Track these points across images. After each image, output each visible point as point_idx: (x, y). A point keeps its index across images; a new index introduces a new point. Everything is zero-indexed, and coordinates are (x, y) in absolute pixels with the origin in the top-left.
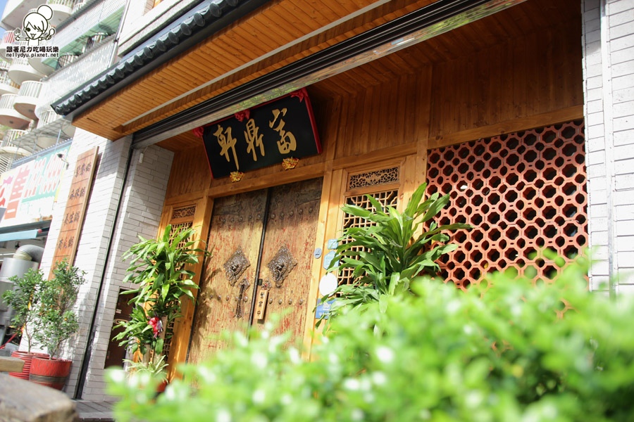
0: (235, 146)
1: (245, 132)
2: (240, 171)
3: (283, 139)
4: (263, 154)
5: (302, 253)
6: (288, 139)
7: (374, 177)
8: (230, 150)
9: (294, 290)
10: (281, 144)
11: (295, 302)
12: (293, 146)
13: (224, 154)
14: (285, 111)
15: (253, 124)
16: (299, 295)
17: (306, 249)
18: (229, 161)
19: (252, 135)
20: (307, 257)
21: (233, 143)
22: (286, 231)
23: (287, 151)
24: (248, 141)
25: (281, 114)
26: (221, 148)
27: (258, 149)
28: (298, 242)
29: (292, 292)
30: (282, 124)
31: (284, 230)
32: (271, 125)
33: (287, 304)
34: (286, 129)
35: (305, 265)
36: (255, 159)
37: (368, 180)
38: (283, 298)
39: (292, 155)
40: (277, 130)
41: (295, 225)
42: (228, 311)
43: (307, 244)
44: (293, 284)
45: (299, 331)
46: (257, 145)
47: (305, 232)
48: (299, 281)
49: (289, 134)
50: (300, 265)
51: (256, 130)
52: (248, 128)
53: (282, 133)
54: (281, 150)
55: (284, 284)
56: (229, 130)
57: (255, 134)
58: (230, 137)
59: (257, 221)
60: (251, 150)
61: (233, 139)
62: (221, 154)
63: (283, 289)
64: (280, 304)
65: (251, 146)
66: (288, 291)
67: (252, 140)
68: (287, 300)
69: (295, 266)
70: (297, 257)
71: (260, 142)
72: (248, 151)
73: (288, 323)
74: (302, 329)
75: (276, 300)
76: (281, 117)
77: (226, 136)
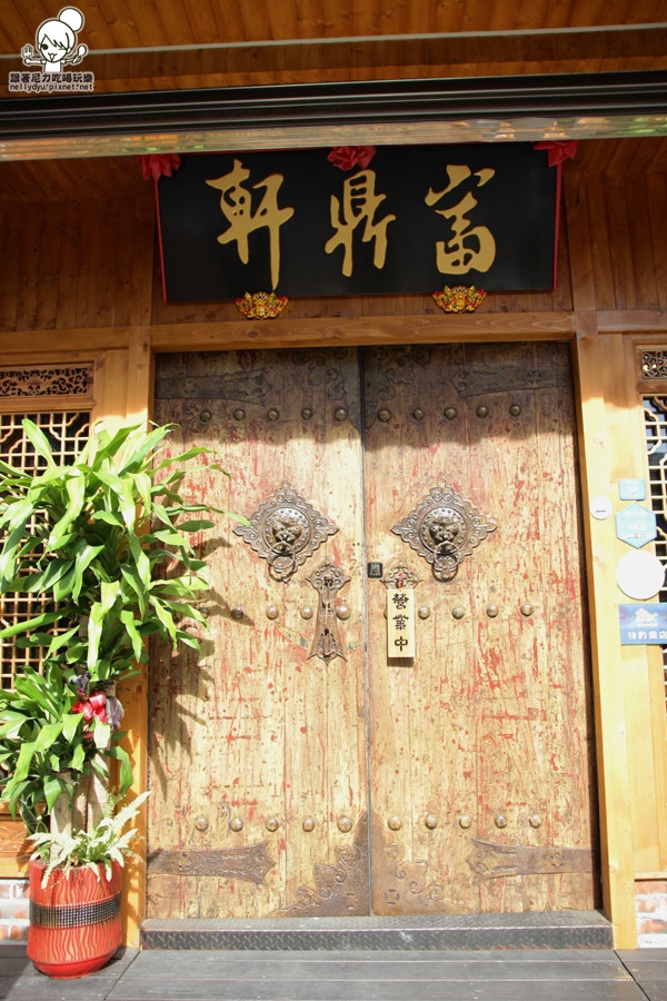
0: (282, 228)
1: (335, 202)
2: (280, 294)
3: (458, 240)
4: (379, 262)
5: (508, 505)
6: (473, 243)
8: (259, 238)
9: (499, 585)
10: (448, 250)
11: (508, 611)
12: (484, 260)
13: (234, 243)
14: (486, 175)
15: (370, 185)
16: (518, 594)
17: (518, 495)
18: (244, 256)
19: (356, 212)
20: (526, 512)
21: (276, 217)
22: (442, 453)
23: (462, 270)
24: (335, 223)
25: (473, 180)
26: (225, 225)
27: (363, 250)
28: (488, 478)
29: (493, 589)
30: (469, 202)
31: (434, 451)
32: (432, 199)
33: (483, 618)
34: (474, 217)
35: (522, 530)
36: (347, 270)
38: (466, 603)
39: (471, 279)
40: (447, 214)
41: (469, 438)
42: (282, 645)
43: (519, 484)
44: (495, 573)
45: (536, 672)
46: (366, 238)
47: (508, 458)
48: (511, 566)
49: (483, 234)
50: (507, 531)
51: (373, 202)
52: (348, 188)
53: (460, 225)
54: (445, 264)
55: (462, 572)
56: (274, 183)
57: (369, 209)
58: (270, 201)
59: (337, 420)
60: (341, 248)
61: (281, 207)
62: (224, 239)
63: (462, 584)
64: (457, 617)
65: (344, 236)
66: (481, 587)
67: (353, 222)
68: (480, 607)
69: (492, 532)
70: (493, 513)
71: (378, 233)
72: (330, 247)
73: (494, 659)
74: (543, 667)
75: (442, 610)
76: (469, 185)
77: (258, 197)
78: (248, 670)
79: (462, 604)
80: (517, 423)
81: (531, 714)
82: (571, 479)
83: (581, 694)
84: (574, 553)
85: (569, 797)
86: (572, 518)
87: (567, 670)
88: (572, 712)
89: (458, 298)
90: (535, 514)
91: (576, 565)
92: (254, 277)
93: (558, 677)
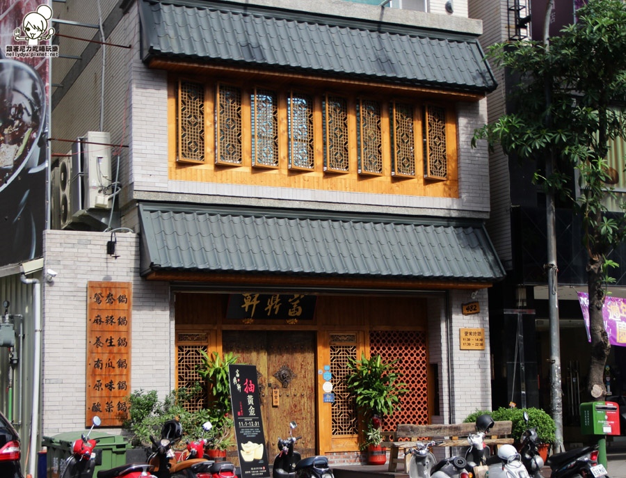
0: (256, 305)
1: (269, 301)
2: (253, 318)
3: (294, 309)
4: (276, 313)
5: (299, 370)
6: (297, 310)
7: (343, 338)
8: (251, 307)
9: (297, 389)
10: (291, 311)
11: (298, 395)
12: (299, 313)
13: (245, 307)
14: (302, 296)
15: (277, 297)
16: (301, 391)
17: (301, 368)
18: (246, 310)
20: (303, 372)
21: (255, 302)
22: (285, 357)
23: (294, 315)
24: (268, 304)
25: (300, 297)
26: (244, 303)
27: (273, 310)
28: (295, 364)
29: (295, 390)
30: (298, 301)
31: (283, 356)
32: (290, 300)
33: (293, 397)
34: (298, 305)
35: (302, 376)
36: (269, 314)
37: (340, 339)
39: (296, 317)
40: (293, 304)
41: (291, 354)
43: (302, 365)
44: (296, 386)
45: (304, 409)
46: (274, 308)
47: (300, 359)
48: (299, 384)
49: (300, 308)
50: (299, 376)
51: (277, 300)
52: (273, 297)
53: (295, 306)
54: (290, 314)
55: (289, 386)
56: (257, 295)
57: (276, 302)
58: (255, 299)
59: (262, 349)
60: (268, 310)
61: (257, 300)
62: (243, 306)
63: (289, 389)
64: (288, 396)
65: (270, 307)
66: (293, 389)
67: (272, 304)
68: (292, 394)
69: (296, 377)
70: (296, 372)
71: (277, 307)
72: (266, 309)
73: (295, 406)
74: (306, 408)
75: (284, 395)
76: (298, 298)
77: (253, 298)
79: (289, 393)
80: (302, 351)
81: (303, 418)
82: (313, 364)
83: (314, 414)
84: (313, 381)
85: (310, 437)
86: (313, 373)
87: (311, 408)
88: (312, 418)
89: (292, 322)
90: (305, 372)
91: (313, 385)
92: (248, 315)
93: (309, 410)
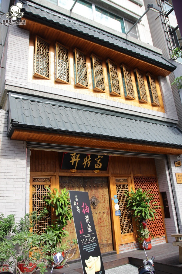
0: (78, 161)
1: (85, 158)
2: (76, 169)
3: (98, 164)
4: (89, 166)
5: (101, 198)
6: (99, 165)
7: (122, 180)
8: (75, 162)
10: (96, 165)
11: (102, 212)
12: (100, 167)
13: (72, 162)
14: (102, 157)
15: (89, 157)
16: (103, 210)
17: (102, 197)
18: (73, 164)
19: (87, 160)
20: (103, 199)
21: (78, 159)
22: (93, 191)
23: (98, 168)
24: (85, 161)
25: (101, 157)
26: (72, 160)
27: (87, 164)
28: (99, 195)
29: (100, 210)
30: (100, 160)
31: (92, 191)
32: (96, 159)
33: (99, 213)
34: (100, 162)
35: (103, 202)
36: (85, 167)
37: (120, 181)
38: (97, 212)
39: (98, 169)
40: (97, 161)
41: (97, 189)
43: (102, 196)
44: (100, 207)
45: (105, 220)
46: (88, 163)
47: (101, 192)
48: (102, 206)
49: (101, 164)
50: (101, 202)
51: (89, 159)
52: (87, 157)
53: (98, 162)
54: (96, 167)
55: (96, 208)
56: (79, 155)
57: (89, 160)
58: (77, 158)
59: (81, 187)
60: (85, 164)
61: (79, 158)
62: (71, 162)
63: (96, 209)
64: (96, 213)
65: (85, 163)
67: (87, 161)
68: (99, 212)
69: (100, 202)
70: (100, 199)
71: (89, 163)
72: (83, 164)
73: (101, 219)
74: (106, 219)
75: (94, 213)
76: (100, 158)
77: (76, 157)
78: (72, 223)
79: (96, 212)
80: (102, 187)
81: (105, 226)
82: (108, 195)
83: (110, 223)
84: (109, 204)
85: (109, 237)
86: (108, 200)
87: (109, 220)
88: (109, 225)
89: (97, 171)
90: (104, 199)
91: (109, 206)
92: (73, 167)
93: (108, 221)
